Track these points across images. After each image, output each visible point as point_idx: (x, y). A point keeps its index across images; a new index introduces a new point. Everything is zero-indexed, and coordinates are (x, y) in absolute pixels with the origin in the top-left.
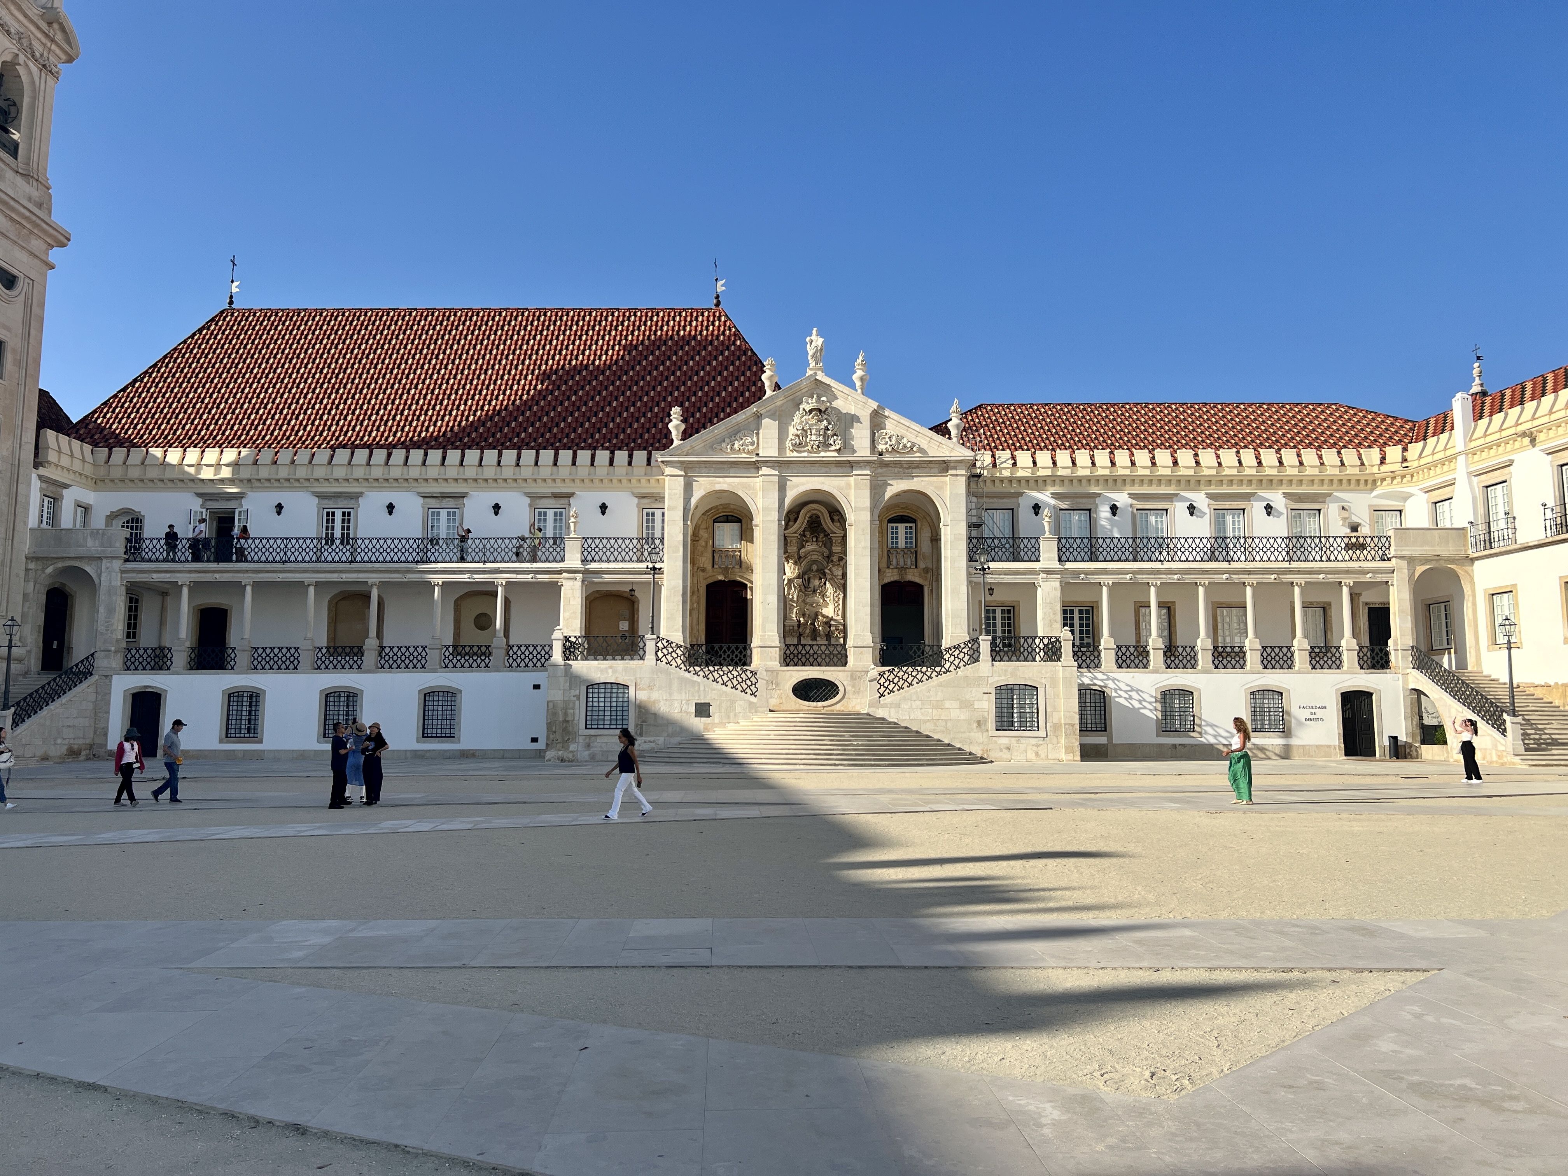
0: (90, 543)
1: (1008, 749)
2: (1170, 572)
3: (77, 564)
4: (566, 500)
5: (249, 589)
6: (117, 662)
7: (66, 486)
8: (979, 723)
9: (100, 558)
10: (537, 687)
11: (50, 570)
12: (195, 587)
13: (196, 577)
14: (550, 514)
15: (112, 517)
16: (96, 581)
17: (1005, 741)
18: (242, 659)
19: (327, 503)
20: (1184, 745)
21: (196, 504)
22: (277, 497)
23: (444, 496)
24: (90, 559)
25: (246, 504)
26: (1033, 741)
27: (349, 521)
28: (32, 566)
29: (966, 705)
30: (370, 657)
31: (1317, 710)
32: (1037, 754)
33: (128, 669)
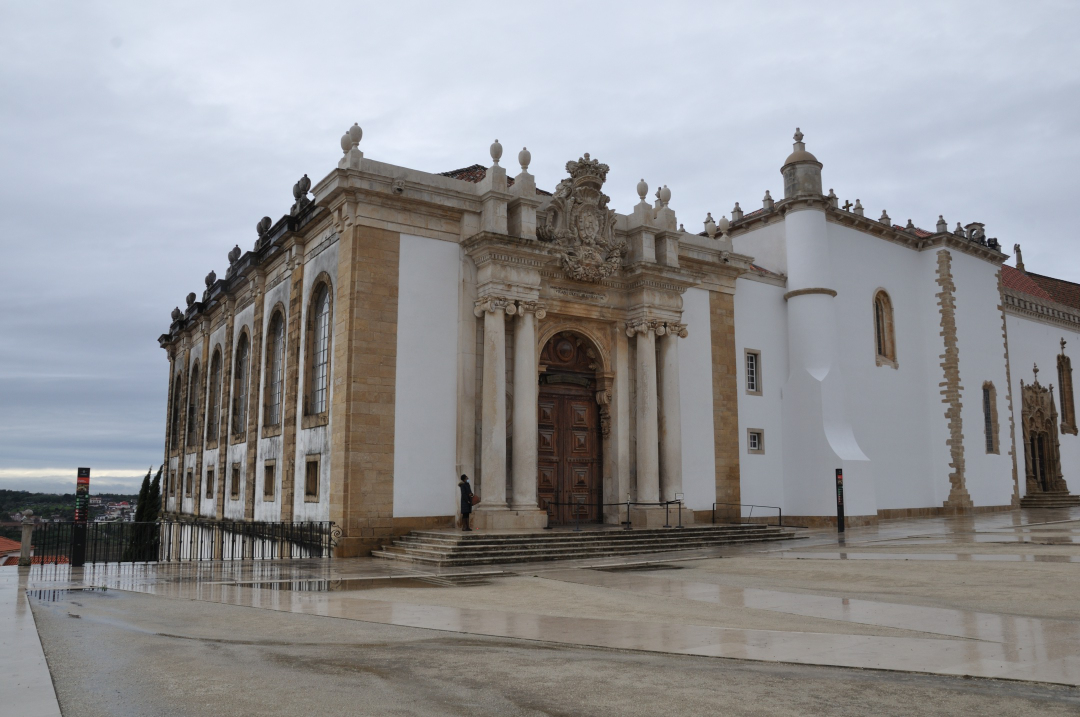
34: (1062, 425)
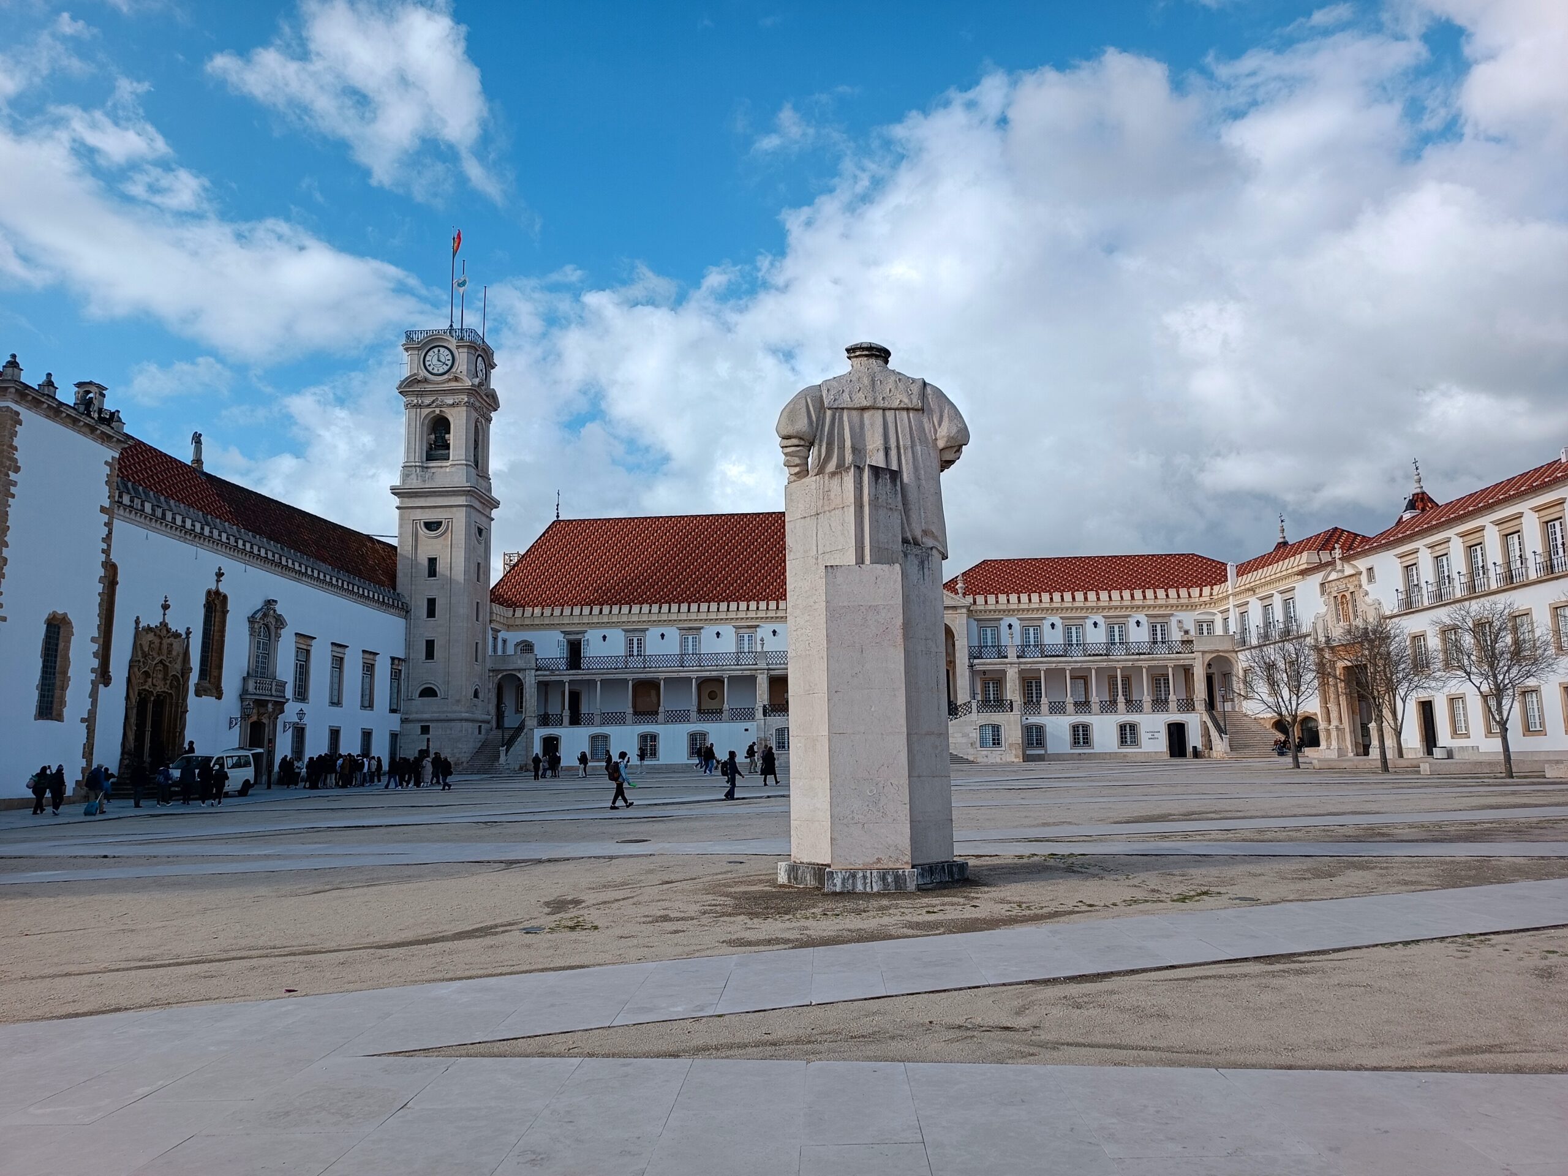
0: (519, 662)
1: (987, 757)
2: (1076, 662)
3: (514, 673)
4: (754, 629)
5: (599, 683)
6: (535, 722)
7: (500, 631)
8: (972, 744)
9: (525, 669)
10: (746, 730)
11: (500, 676)
12: (571, 682)
13: (572, 678)
14: (746, 636)
15: (517, 645)
16: (523, 681)
17: (985, 752)
18: (597, 719)
19: (629, 634)
20: (1085, 754)
21: (561, 637)
22: (602, 632)
23: (690, 629)
24: (519, 670)
25: (587, 636)
26: (999, 752)
27: (641, 643)
28: (491, 674)
29: (965, 735)
30: (661, 717)
31: (1155, 734)
32: (1001, 759)
33: (541, 725)
34: (197, 685)
